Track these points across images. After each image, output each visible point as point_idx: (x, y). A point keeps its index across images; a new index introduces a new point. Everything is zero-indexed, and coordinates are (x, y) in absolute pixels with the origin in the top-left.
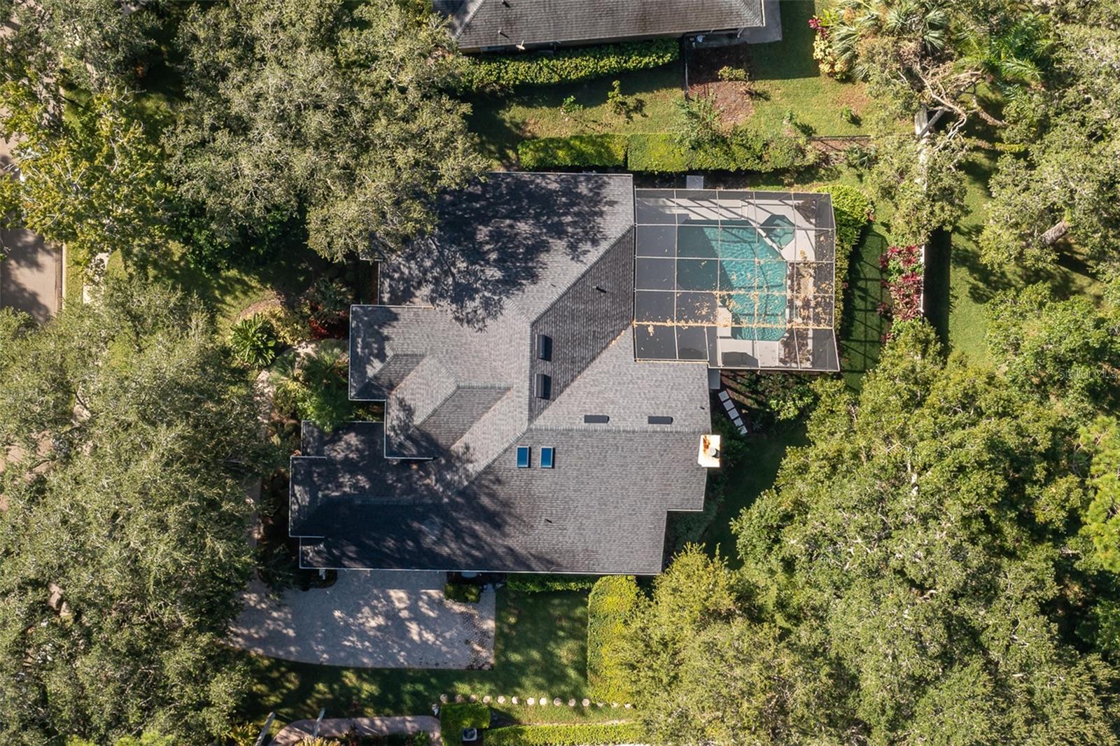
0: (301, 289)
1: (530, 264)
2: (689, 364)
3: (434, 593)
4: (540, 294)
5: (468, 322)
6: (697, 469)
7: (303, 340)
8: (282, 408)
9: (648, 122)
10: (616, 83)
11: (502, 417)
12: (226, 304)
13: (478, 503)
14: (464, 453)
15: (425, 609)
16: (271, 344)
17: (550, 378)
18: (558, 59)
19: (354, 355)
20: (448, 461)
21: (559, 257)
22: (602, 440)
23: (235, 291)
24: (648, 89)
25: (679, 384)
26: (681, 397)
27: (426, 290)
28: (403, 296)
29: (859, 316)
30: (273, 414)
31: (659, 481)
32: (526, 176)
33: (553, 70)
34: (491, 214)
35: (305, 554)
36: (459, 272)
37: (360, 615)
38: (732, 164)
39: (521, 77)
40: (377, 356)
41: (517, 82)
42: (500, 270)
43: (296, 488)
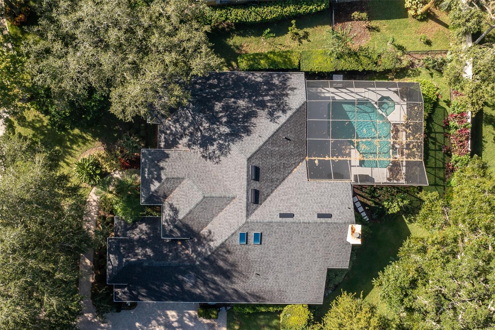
0: (115, 141)
1: (246, 124)
2: (339, 182)
3: (193, 313)
4: (252, 142)
5: (210, 158)
6: (346, 244)
7: (116, 170)
8: (105, 208)
9: (311, 44)
10: (293, 22)
11: (230, 214)
12: (73, 149)
13: (216, 264)
14: (208, 236)
15: (187, 321)
16: (98, 172)
17: (259, 191)
18: (260, 7)
19: (143, 178)
20: (199, 240)
21: (263, 120)
22: (290, 228)
23: (79, 142)
24: (311, 26)
25: (335, 194)
26: (336, 202)
27: (185, 140)
28: (172, 144)
29: (432, 153)
30: (100, 212)
31: (323, 251)
32: (243, 74)
33: (257, 14)
34: (223, 96)
35: (117, 293)
36: (204, 129)
37: (150, 325)
38: (360, 67)
39: (239, 18)
40: (156, 179)
41: (237, 21)
42: (228, 127)
43: (111, 256)
